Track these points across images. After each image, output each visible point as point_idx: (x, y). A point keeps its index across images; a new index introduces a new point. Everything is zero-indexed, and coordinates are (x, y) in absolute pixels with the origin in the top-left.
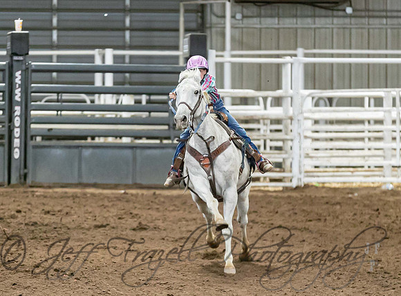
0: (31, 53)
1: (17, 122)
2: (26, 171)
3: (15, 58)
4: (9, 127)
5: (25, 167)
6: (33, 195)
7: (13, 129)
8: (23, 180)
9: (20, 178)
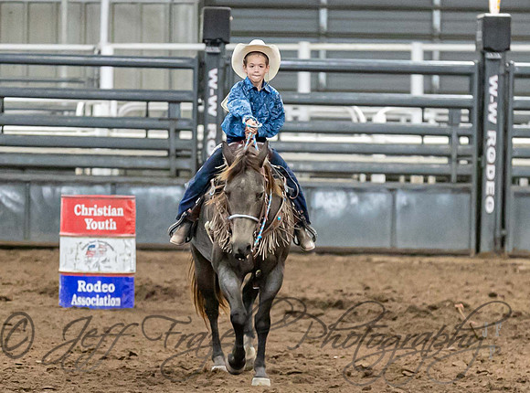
0: (514, 47)
1: (491, 155)
2: (504, 232)
3: (489, 55)
4: (479, 163)
5: (503, 226)
6: (515, 270)
7: (485, 167)
8: (499, 246)
9: (495, 244)
